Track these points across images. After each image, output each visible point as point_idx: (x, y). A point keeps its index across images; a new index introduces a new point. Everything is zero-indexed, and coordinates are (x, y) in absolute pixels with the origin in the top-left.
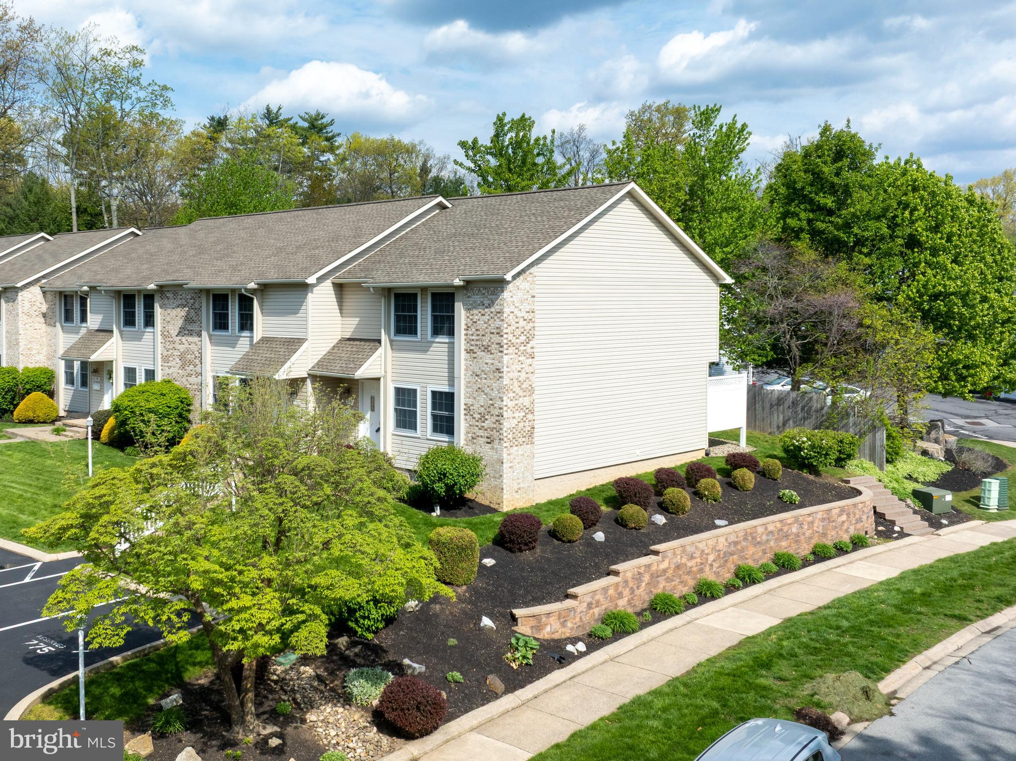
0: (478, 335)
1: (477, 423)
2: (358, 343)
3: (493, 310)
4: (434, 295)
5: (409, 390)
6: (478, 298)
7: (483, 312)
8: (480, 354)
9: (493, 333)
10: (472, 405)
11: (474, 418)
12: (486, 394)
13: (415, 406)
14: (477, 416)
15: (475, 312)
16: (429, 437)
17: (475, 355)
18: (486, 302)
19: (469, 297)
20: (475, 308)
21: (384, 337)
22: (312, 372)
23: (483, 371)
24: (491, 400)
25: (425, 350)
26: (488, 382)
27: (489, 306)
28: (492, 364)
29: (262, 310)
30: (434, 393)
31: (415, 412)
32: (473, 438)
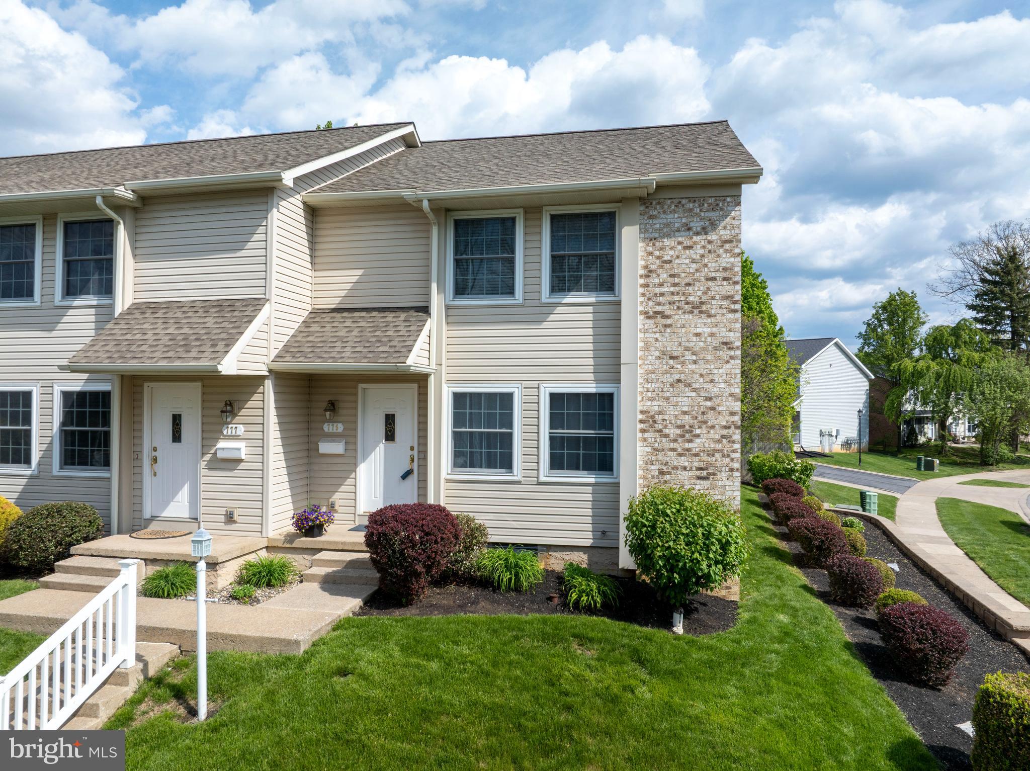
0: (675, 285)
1: (672, 445)
2: (363, 314)
3: (713, 236)
4: (555, 219)
5: (491, 396)
6: (676, 219)
7: (688, 243)
8: (680, 318)
9: (713, 279)
10: (660, 413)
11: (666, 436)
12: (695, 390)
13: (510, 425)
14: (673, 432)
15: (667, 242)
16: (543, 479)
17: (669, 322)
18: (696, 225)
19: (651, 217)
20: (668, 236)
21: (437, 302)
22: (280, 366)
23: (687, 349)
24: (710, 399)
25: (539, 320)
26: (701, 368)
27: (704, 231)
28: (712, 335)
29: (134, 249)
30: (556, 399)
31: (510, 435)
32: (662, 472)
